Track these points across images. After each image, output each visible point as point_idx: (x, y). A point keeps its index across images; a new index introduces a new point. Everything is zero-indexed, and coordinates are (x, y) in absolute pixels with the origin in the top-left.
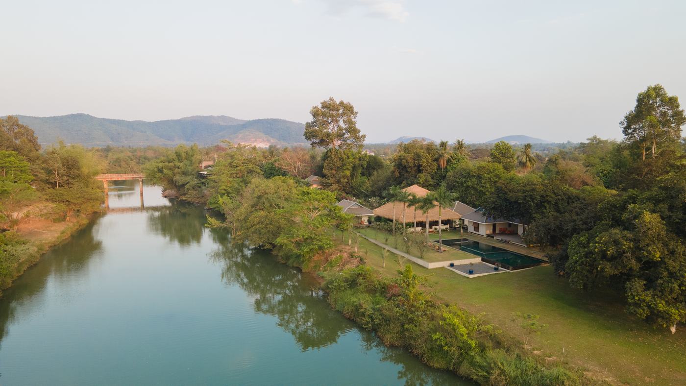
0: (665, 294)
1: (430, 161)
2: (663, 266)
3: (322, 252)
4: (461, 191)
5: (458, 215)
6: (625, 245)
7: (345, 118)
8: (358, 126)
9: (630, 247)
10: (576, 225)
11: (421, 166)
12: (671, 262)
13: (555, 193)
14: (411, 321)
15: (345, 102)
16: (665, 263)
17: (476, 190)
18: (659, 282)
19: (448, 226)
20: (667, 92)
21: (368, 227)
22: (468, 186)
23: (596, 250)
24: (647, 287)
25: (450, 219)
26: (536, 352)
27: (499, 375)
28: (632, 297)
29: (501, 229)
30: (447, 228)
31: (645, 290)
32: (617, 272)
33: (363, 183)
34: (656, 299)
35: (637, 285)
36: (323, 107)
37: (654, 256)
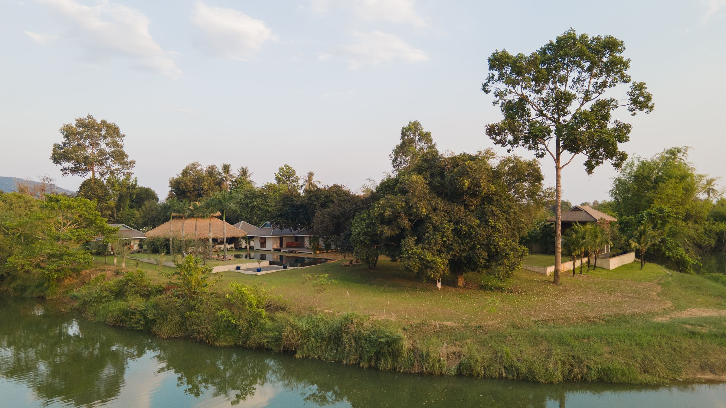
0: (432, 246)
1: (212, 184)
2: (428, 221)
3: (77, 275)
4: (246, 212)
5: (243, 233)
6: (398, 205)
7: (108, 140)
8: (125, 149)
9: (402, 207)
10: (357, 207)
11: (202, 189)
12: (434, 216)
13: (337, 194)
14: (192, 309)
15: (108, 122)
16: (430, 218)
17: (262, 209)
18: (426, 235)
19: (233, 245)
20: (423, 127)
21: (139, 252)
22: (254, 207)
23: (376, 214)
24: (417, 243)
25: (235, 236)
26: (326, 311)
27: (291, 332)
28: (406, 252)
29: (288, 243)
30: (232, 248)
31: (416, 245)
32: (393, 233)
33: (132, 215)
34: (425, 251)
35: (410, 241)
36: (78, 125)
37: (422, 211)
